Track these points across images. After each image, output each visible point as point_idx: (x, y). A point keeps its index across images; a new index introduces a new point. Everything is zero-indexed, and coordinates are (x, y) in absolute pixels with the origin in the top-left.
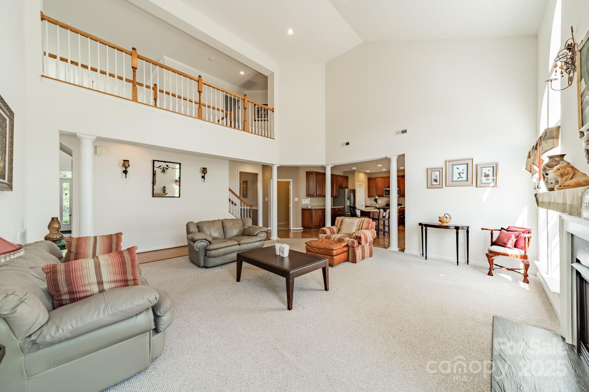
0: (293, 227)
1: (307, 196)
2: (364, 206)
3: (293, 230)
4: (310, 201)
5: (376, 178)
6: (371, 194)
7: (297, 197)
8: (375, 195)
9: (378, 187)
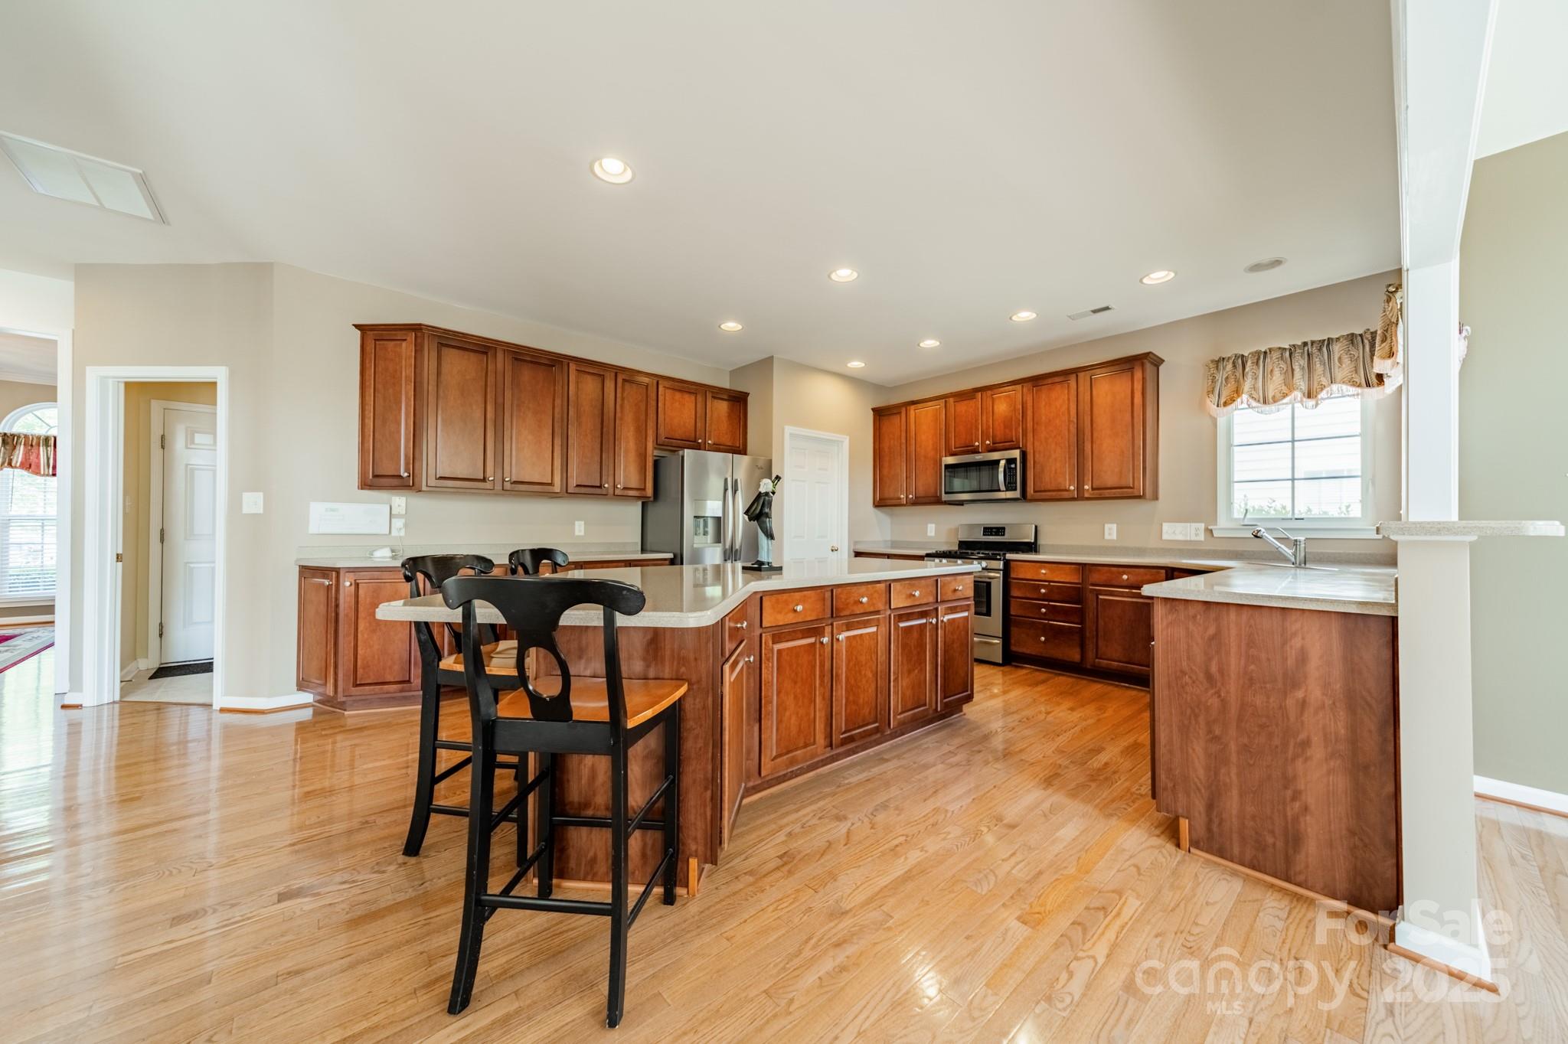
0: (227, 692)
1: (365, 484)
2: (845, 553)
3: (222, 710)
4: (399, 516)
5: (908, 408)
6: (889, 493)
7: (255, 489)
8: (902, 496)
9: (918, 449)
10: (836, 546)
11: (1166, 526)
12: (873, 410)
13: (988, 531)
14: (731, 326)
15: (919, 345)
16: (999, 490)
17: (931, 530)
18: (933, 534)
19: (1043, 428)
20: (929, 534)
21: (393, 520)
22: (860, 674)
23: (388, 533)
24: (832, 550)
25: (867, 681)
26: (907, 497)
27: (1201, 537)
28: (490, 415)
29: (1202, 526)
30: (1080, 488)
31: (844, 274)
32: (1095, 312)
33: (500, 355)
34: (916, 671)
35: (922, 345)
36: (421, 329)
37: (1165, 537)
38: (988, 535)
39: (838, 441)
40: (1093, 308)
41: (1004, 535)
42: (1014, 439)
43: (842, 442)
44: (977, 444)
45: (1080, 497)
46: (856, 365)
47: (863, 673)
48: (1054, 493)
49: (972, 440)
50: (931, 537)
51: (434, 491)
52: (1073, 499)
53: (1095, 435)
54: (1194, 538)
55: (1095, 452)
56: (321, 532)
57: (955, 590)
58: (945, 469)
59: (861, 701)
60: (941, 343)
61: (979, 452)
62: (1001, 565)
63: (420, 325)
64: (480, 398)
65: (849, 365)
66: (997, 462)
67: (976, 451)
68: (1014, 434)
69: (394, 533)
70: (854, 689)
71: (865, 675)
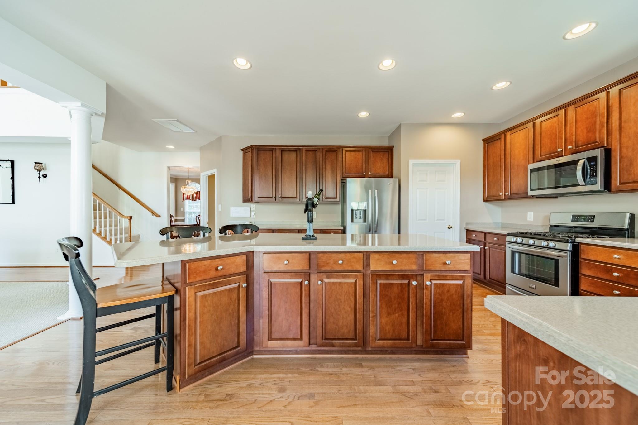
1: (245, 201)
4: (253, 211)
5: (506, 134)
6: (493, 192)
7: (220, 204)
8: (501, 194)
9: (513, 161)
10: (451, 225)
12: (483, 140)
13: (576, 218)
14: (363, 114)
15: (492, 89)
16: (579, 185)
17: (530, 216)
18: (532, 219)
20: (528, 219)
21: (252, 212)
22: (340, 307)
23: (250, 217)
24: (449, 228)
25: (346, 313)
26: (505, 195)
28: (274, 173)
31: (387, 64)
33: (277, 151)
34: (397, 315)
35: (494, 88)
36: (252, 147)
39: (454, 163)
41: (593, 221)
42: (597, 140)
43: (455, 164)
44: (559, 150)
46: (458, 115)
47: (342, 307)
49: (556, 147)
50: (531, 221)
51: (257, 202)
56: (233, 216)
57: (445, 264)
58: (530, 172)
59: (341, 324)
61: (563, 156)
62: (569, 247)
63: (252, 145)
64: (270, 168)
65: (453, 116)
66: (576, 162)
67: (560, 155)
68: (597, 135)
69: (252, 217)
70: (334, 315)
71: (344, 308)
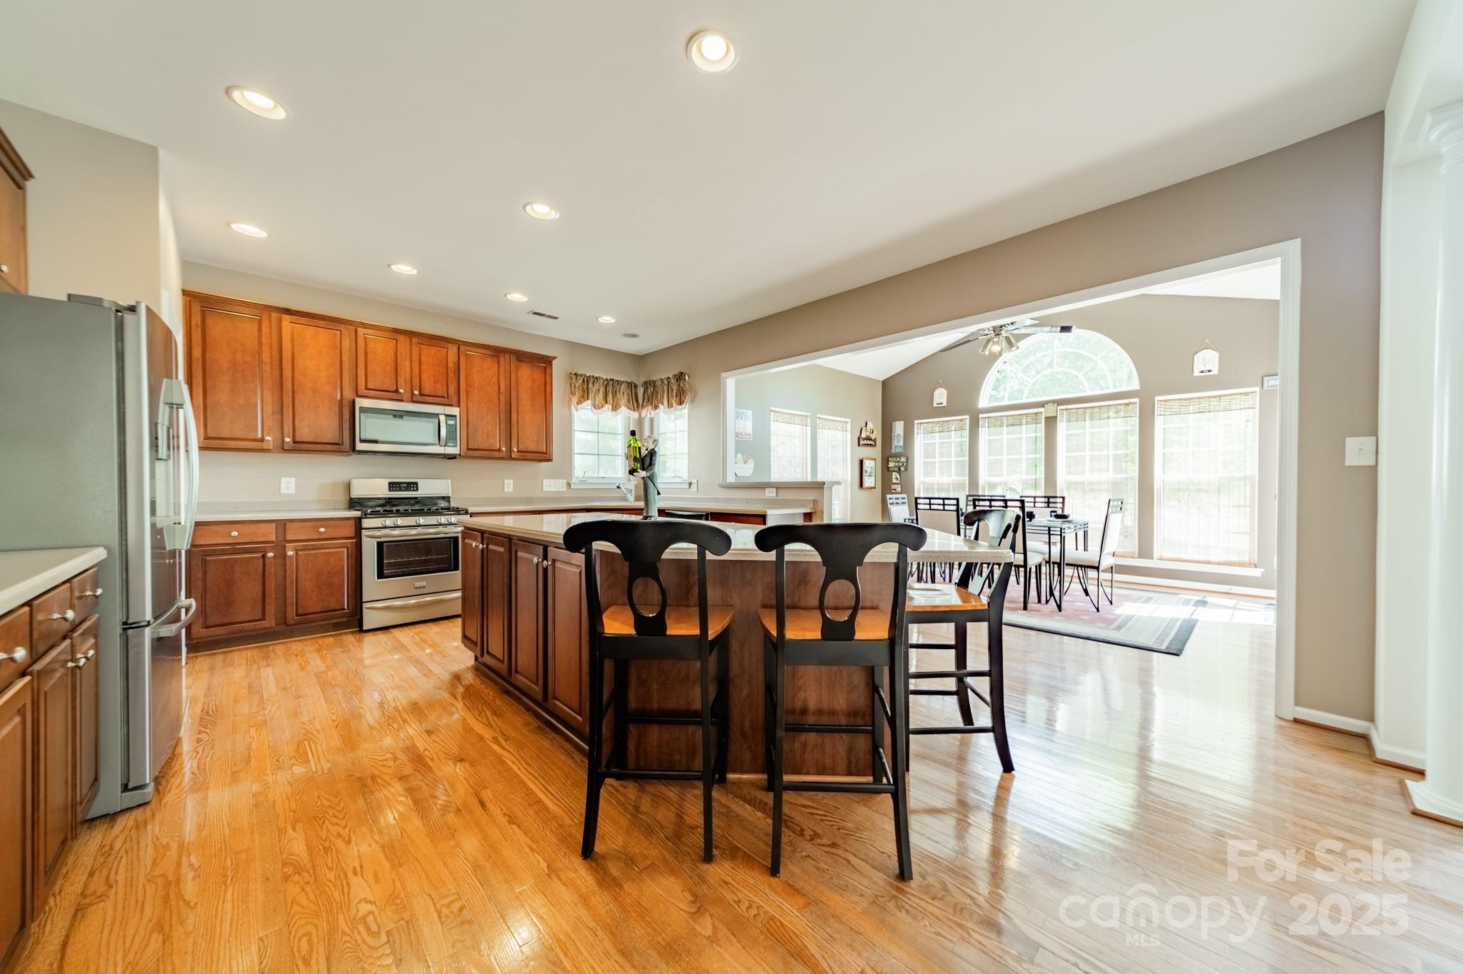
5: (277, 315)
6: (232, 430)
8: (267, 438)
11: (546, 482)
12: (186, 293)
13: (396, 486)
17: (288, 485)
19: (476, 391)
20: (284, 491)
26: (279, 440)
27: (565, 489)
29: (565, 481)
30: (510, 450)
32: (535, 313)
37: (545, 489)
38: (397, 491)
40: (535, 311)
41: (417, 490)
42: (445, 396)
44: (402, 391)
45: (509, 457)
48: (486, 452)
52: (502, 458)
53: (520, 409)
54: (561, 490)
55: (520, 422)
58: (360, 412)
60: (419, 273)
61: (405, 401)
67: (399, 399)
